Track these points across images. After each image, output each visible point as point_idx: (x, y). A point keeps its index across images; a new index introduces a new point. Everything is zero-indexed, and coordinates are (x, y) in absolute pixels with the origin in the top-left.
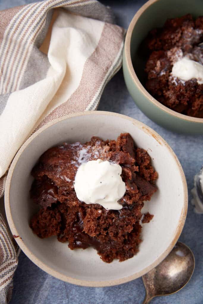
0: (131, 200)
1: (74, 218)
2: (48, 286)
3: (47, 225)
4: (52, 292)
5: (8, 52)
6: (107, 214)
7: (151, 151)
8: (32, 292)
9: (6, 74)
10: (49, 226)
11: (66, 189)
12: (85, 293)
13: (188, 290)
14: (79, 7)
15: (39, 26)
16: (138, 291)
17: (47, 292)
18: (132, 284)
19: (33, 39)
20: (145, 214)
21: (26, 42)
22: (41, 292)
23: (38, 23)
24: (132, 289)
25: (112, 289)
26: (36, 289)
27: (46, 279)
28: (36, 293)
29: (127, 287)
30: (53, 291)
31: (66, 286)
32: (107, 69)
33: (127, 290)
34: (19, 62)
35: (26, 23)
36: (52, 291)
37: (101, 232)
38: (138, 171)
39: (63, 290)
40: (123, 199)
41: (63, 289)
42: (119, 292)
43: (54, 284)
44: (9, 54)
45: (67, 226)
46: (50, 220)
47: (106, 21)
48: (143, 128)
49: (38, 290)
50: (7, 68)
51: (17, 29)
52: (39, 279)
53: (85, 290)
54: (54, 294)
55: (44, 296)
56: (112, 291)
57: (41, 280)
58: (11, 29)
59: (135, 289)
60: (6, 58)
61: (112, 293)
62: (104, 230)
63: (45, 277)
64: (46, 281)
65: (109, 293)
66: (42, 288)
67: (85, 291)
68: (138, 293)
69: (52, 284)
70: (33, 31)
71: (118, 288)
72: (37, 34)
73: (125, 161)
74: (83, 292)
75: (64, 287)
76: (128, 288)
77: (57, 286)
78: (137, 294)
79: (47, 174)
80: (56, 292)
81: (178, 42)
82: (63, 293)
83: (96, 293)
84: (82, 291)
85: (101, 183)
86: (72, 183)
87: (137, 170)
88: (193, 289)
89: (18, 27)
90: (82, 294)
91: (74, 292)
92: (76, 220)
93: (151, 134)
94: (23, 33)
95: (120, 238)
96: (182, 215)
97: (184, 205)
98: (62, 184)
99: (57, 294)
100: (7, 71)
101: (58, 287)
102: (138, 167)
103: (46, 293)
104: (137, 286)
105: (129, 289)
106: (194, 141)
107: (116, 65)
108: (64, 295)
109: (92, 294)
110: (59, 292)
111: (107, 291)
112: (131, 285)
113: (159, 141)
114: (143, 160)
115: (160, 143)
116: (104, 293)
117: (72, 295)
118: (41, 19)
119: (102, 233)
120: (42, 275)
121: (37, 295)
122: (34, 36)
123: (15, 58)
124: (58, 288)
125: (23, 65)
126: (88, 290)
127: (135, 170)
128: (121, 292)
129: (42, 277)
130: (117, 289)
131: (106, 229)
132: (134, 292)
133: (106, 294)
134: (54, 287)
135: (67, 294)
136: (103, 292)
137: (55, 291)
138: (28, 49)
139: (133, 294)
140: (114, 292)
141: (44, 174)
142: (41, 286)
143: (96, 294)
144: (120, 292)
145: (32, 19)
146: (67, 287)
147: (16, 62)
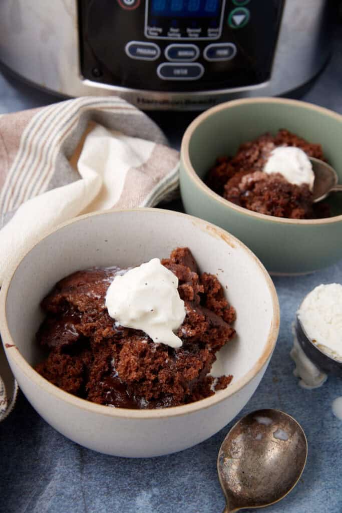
0: (194, 331)
1: (104, 365)
2: (51, 493)
3: (60, 373)
4: (58, 503)
5: (23, 167)
6: (155, 349)
7: (223, 271)
8: (23, 501)
9: (18, 196)
10: (63, 375)
11: (93, 313)
12: (117, 507)
13: (301, 504)
14: (122, 115)
15: (69, 124)
16: (213, 505)
17: (50, 502)
18: (202, 493)
19: (60, 140)
20: (219, 378)
21: (50, 145)
22: (38, 503)
23: (68, 122)
24: (202, 501)
25: (166, 501)
26: (30, 497)
27: (50, 480)
28: (30, 503)
29: (194, 498)
30: (60, 502)
31: (84, 494)
32: (158, 179)
33: (194, 504)
34: (38, 180)
35: (52, 121)
36: (58, 501)
37: (146, 374)
38: (203, 292)
39: (78, 500)
40: (181, 330)
41: (78, 498)
42: (179, 505)
43: (64, 490)
44: (25, 170)
45: (91, 378)
46: (65, 367)
47: (158, 143)
48: (208, 227)
49: (35, 499)
50: (21, 187)
51: (39, 129)
52: (38, 480)
53: (118, 500)
54: (61, 506)
55: (44, 509)
56: (166, 503)
57: (41, 482)
58: (32, 128)
59: (207, 501)
60: (20, 175)
61: (167, 508)
62: (151, 373)
63: (48, 478)
64: (50, 485)
65: (161, 507)
66: (41, 495)
67: (118, 502)
68: (213, 508)
69: (59, 489)
70: (60, 130)
71: (177, 500)
72: (66, 136)
73: (183, 276)
74: (114, 504)
75: (81, 494)
76: (195, 500)
77: (68, 493)
78: (212, 510)
79: (66, 295)
80: (66, 504)
81: (256, 161)
82: (78, 505)
83: (138, 507)
84: (112, 503)
85: (146, 284)
86: (103, 300)
87: (201, 290)
88: (311, 503)
89: (41, 125)
90: (112, 508)
91: (98, 504)
92: (107, 370)
93: (219, 235)
94: (47, 133)
95: (177, 387)
96: (272, 327)
97: (274, 314)
98: (88, 306)
99: (68, 507)
100: (19, 193)
101: (71, 495)
102: (202, 286)
103: (48, 505)
104: (211, 496)
105: (196, 502)
106: (291, 295)
107: (170, 179)
108: (79, 507)
109: (129, 508)
110: (71, 503)
111: (157, 504)
112: (199, 495)
113: (231, 242)
114: (211, 285)
115: (233, 246)
116: (152, 507)
117: (93, 509)
118: (72, 117)
119: (147, 377)
120: (44, 474)
121: (31, 507)
122: (62, 137)
123: (33, 174)
124: (70, 497)
125: (42, 184)
126: (123, 502)
127: (199, 290)
128: (183, 506)
129: (43, 477)
130: (175, 501)
131: (155, 372)
132: (206, 506)
133: (155, 509)
134: (63, 494)
135: (85, 506)
136: (150, 505)
137: (65, 501)
138: (52, 156)
139: (205, 509)
140: (169, 505)
141: (61, 297)
142: (40, 493)
143: (138, 509)
144: (181, 507)
145: (61, 115)
146: (85, 496)
147: (34, 180)
